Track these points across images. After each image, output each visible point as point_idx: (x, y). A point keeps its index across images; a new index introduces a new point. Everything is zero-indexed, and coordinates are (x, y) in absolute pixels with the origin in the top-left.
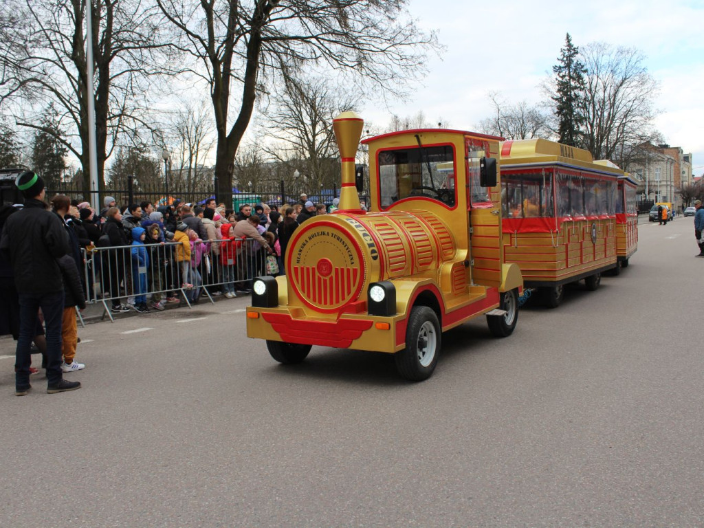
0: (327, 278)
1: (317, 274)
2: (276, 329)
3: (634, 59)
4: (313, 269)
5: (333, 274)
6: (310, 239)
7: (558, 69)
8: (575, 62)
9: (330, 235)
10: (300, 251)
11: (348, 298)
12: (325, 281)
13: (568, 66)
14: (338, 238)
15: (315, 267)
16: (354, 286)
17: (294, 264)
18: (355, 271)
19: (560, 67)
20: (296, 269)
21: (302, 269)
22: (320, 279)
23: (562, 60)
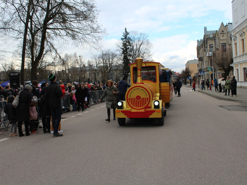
0: (139, 100)
1: (136, 99)
2: (125, 114)
3: (145, 37)
4: (135, 98)
5: (141, 99)
6: (134, 90)
7: (122, 39)
8: (128, 37)
9: (140, 89)
10: (131, 94)
11: (145, 105)
12: (138, 101)
13: (126, 38)
14: (143, 90)
16: (147, 102)
17: (129, 97)
18: (148, 98)
19: (123, 39)
20: (129, 99)
21: (131, 98)
22: (137, 101)
23: (124, 36)
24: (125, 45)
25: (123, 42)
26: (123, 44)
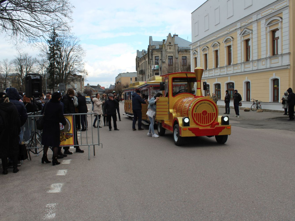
0: (205, 116)
1: (202, 115)
3: (76, 41)
4: (201, 114)
5: (207, 115)
6: (200, 104)
7: (49, 42)
8: (56, 40)
9: (207, 103)
10: (196, 108)
11: (212, 122)
12: (204, 117)
13: (54, 40)
14: (209, 104)
15: (202, 113)
16: (214, 117)
17: (194, 112)
18: (214, 113)
19: (50, 41)
20: (195, 114)
21: (197, 114)
22: (203, 116)
23: (51, 38)
24: (52, 49)
25: (50, 46)
26: (50, 47)
